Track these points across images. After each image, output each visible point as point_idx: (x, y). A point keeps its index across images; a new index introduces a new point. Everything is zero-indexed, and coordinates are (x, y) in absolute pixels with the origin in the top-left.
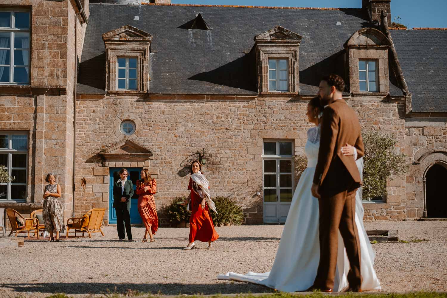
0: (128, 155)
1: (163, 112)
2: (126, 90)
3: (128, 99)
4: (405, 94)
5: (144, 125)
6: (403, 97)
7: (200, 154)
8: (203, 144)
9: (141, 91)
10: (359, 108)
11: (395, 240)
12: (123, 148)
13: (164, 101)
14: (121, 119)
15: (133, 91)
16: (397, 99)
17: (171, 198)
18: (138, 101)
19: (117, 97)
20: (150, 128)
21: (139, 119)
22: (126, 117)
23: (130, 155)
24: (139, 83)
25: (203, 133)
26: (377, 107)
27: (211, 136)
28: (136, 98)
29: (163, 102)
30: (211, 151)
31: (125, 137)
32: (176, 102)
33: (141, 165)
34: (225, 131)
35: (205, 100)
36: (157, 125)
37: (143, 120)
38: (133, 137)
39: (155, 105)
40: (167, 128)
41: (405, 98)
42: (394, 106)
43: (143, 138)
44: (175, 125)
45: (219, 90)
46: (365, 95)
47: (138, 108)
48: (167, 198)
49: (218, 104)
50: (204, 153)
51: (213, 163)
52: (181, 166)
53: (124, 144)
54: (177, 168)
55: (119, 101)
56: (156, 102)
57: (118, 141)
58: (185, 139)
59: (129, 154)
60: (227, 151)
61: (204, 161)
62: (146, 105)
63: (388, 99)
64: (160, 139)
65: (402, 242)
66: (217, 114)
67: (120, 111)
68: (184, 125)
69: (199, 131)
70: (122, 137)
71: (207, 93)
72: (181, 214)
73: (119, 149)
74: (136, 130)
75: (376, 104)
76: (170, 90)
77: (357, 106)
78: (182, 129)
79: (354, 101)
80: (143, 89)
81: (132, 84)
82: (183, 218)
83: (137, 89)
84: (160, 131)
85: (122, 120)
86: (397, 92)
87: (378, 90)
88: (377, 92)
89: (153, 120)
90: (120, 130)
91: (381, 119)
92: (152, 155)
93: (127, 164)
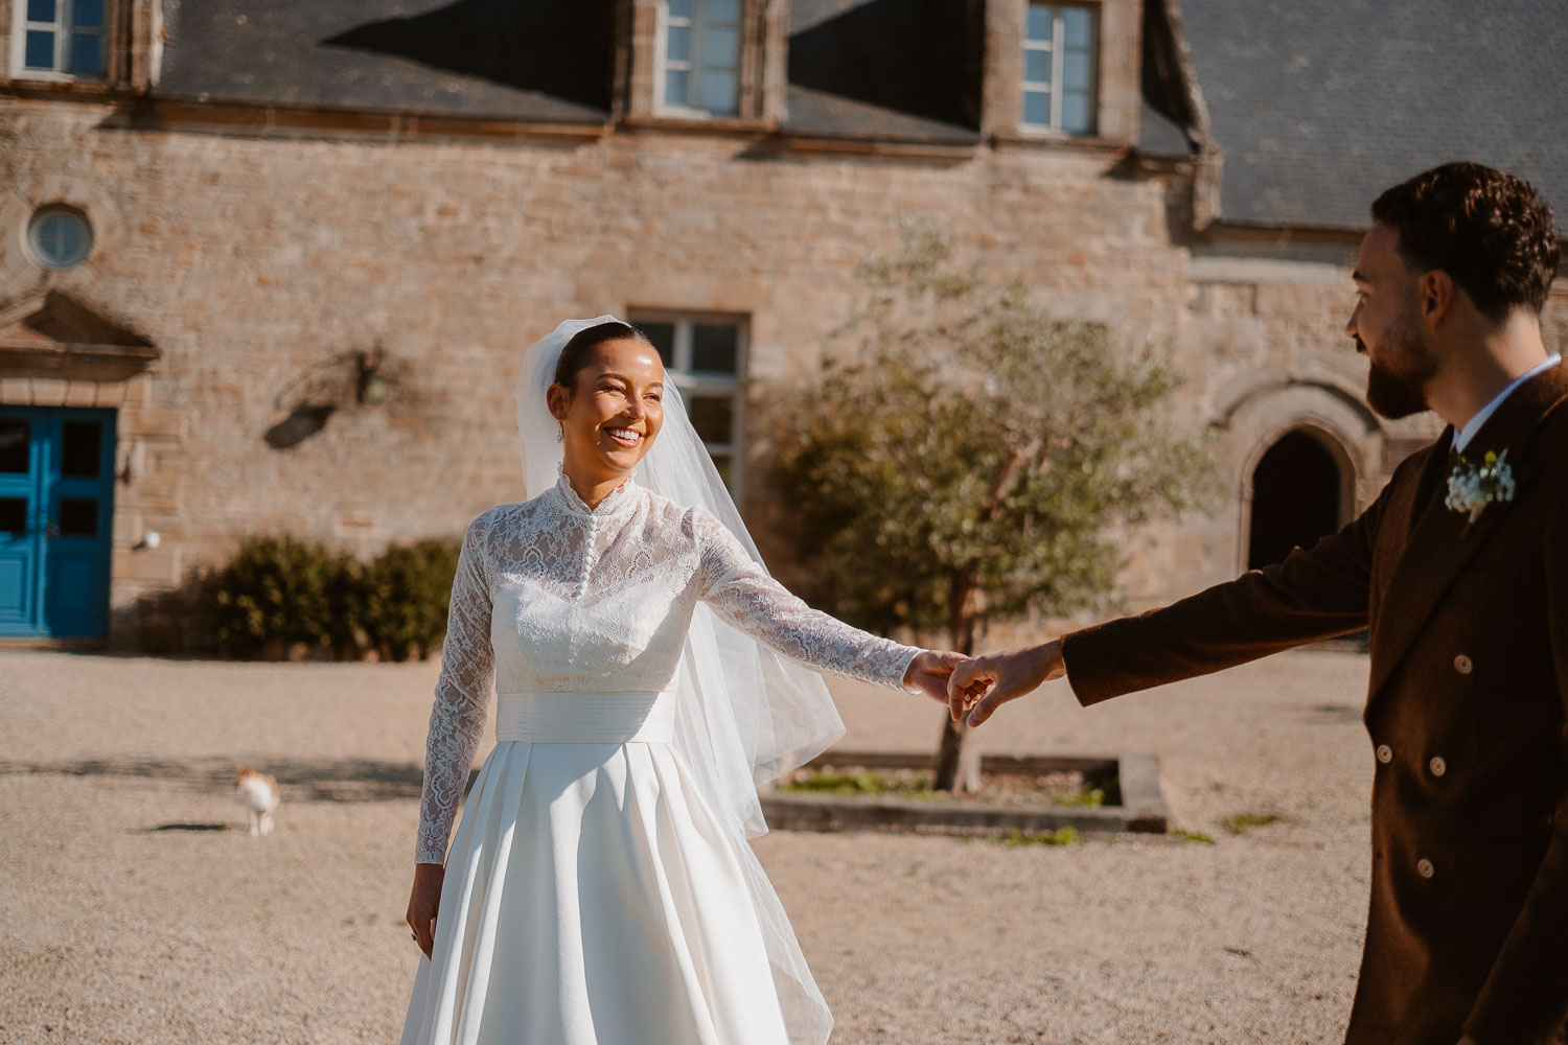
0: (53, 354)
1: (214, 179)
2: (55, 76)
3: (67, 118)
4: (1195, 147)
5: (129, 230)
6: (1185, 160)
7: (360, 358)
8: (379, 318)
9: (122, 87)
10: (1013, 196)
11: (1152, 826)
12: (34, 323)
13: (221, 129)
14: (31, 201)
15: (88, 84)
16: (1165, 166)
17: (233, 535)
18: (106, 126)
19: (16, 104)
20: (158, 244)
21: (110, 204)
22: (51, 192)
23: (66, 354)
24: (114, 50)
25: (379, 274)
26: (1086, 193)
27: (410, 287)
28: (97, 114)
29: (212, 134)
30: (409, 347)
31: (45, 276)
32: (268, 137)
33: (109, 394)
34: (471, 267)
35: (393, 134)
36: (185, 232)
37: (128, 207)
38: (79, 279)
39: (181, 147)
40: (228, 248)
41: (1196, 167)
42: (1151, 194)
43: (122, 287)
44: (260, 234)
45: (454, 98)
46: (1040, 145)
47: (107, 156)
48: (215, 538)
49: (446, 155)
50: (380, 354)
51: (414, 398)
52: (277, 405)
53: (36, 305)
54: (264, 417)
55: (21, 123)
56: (183, 131)
57: (14, 290)
58: (303, 296)
59: (60, 348)
60: (477, 351)
61: (377, 390)
62: (140, 148)
63: (1129, 166)
64: (194, 292)
65: (1184, 837)
66: (438, 196)
67: (26, 166)
68: (300, 238)
69: (363, 266)
70: (31, 277)
71: (403, 105)
72: (269, 608)
73: (16, 328)
74: (94, 253)
75: (1081, 184)
76: (245, 84)
77: (1008, 186)
78: (291, 254)
79: (994, 169)
80: (129, 77)
81: (84, 55)
82: (278, 621)
83: (104, 75)
84: (197, 256)
85: (37, 203)
86: (1164, 138)
87: (1093, 129)
88: (1088, 136)
89: (171, 209)
90: (25, 246)
91: (1097, 246)
92: (157, 356)
93: (50, 392)
